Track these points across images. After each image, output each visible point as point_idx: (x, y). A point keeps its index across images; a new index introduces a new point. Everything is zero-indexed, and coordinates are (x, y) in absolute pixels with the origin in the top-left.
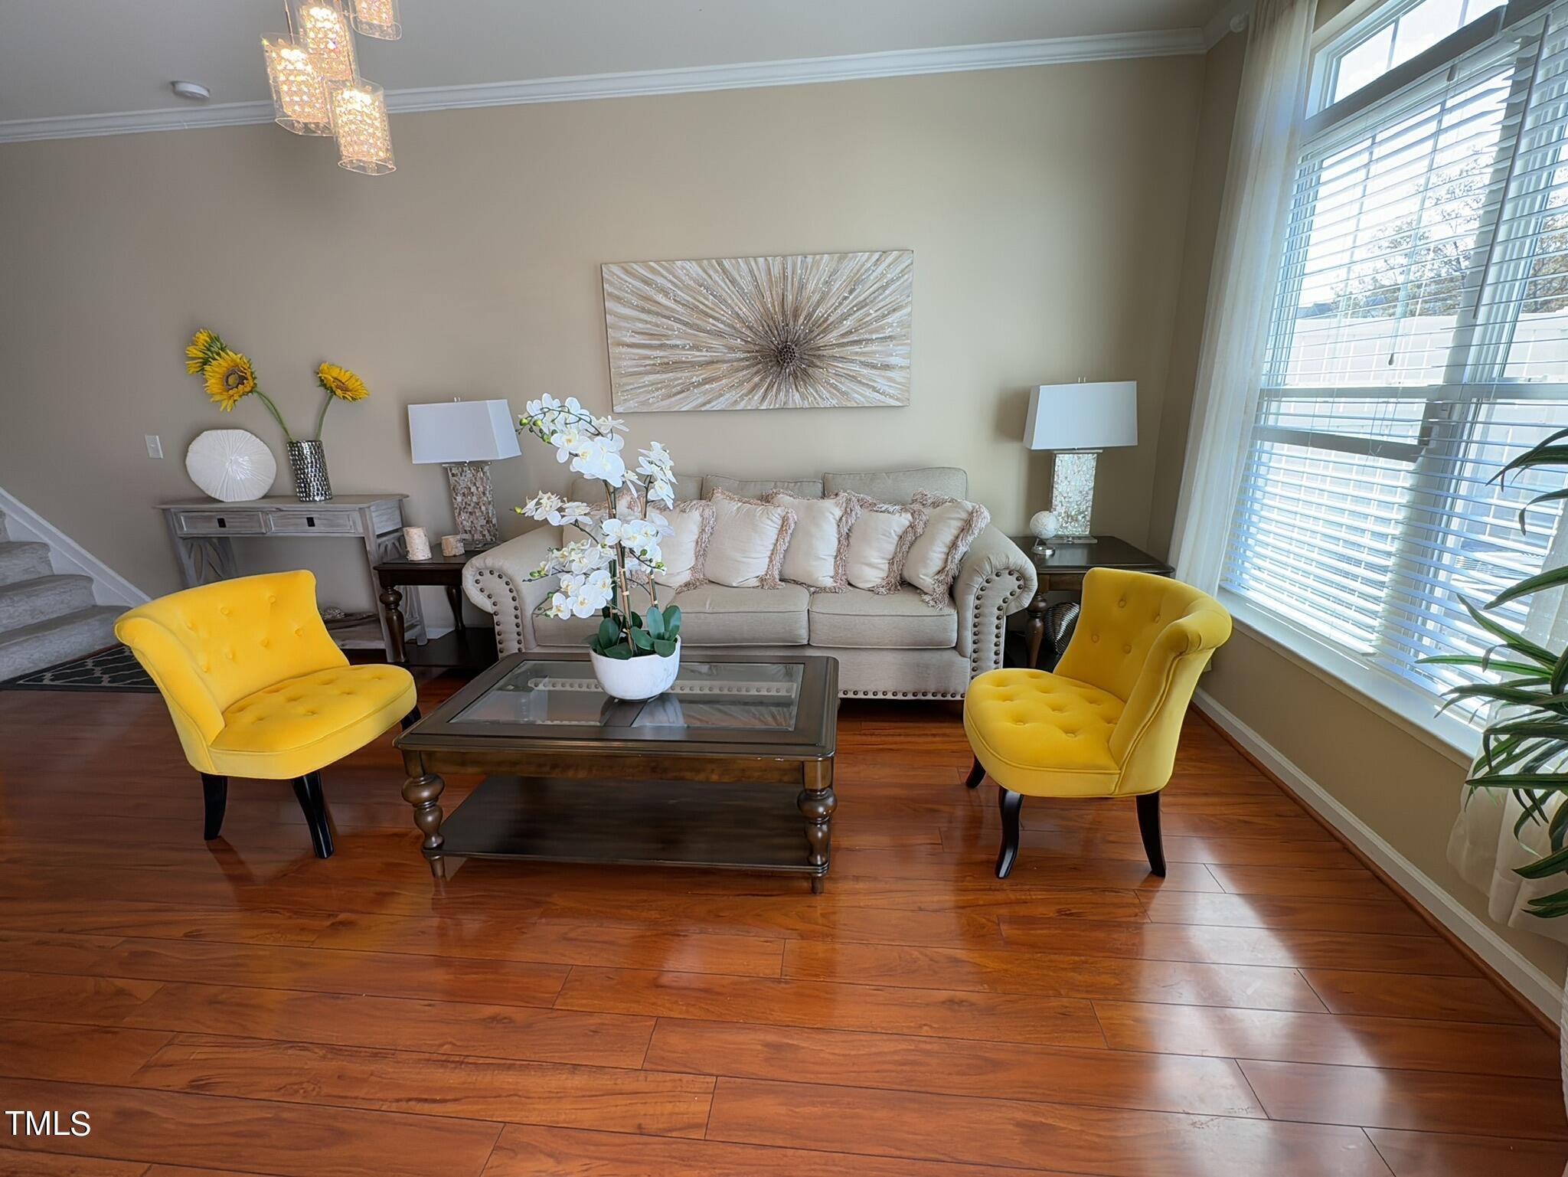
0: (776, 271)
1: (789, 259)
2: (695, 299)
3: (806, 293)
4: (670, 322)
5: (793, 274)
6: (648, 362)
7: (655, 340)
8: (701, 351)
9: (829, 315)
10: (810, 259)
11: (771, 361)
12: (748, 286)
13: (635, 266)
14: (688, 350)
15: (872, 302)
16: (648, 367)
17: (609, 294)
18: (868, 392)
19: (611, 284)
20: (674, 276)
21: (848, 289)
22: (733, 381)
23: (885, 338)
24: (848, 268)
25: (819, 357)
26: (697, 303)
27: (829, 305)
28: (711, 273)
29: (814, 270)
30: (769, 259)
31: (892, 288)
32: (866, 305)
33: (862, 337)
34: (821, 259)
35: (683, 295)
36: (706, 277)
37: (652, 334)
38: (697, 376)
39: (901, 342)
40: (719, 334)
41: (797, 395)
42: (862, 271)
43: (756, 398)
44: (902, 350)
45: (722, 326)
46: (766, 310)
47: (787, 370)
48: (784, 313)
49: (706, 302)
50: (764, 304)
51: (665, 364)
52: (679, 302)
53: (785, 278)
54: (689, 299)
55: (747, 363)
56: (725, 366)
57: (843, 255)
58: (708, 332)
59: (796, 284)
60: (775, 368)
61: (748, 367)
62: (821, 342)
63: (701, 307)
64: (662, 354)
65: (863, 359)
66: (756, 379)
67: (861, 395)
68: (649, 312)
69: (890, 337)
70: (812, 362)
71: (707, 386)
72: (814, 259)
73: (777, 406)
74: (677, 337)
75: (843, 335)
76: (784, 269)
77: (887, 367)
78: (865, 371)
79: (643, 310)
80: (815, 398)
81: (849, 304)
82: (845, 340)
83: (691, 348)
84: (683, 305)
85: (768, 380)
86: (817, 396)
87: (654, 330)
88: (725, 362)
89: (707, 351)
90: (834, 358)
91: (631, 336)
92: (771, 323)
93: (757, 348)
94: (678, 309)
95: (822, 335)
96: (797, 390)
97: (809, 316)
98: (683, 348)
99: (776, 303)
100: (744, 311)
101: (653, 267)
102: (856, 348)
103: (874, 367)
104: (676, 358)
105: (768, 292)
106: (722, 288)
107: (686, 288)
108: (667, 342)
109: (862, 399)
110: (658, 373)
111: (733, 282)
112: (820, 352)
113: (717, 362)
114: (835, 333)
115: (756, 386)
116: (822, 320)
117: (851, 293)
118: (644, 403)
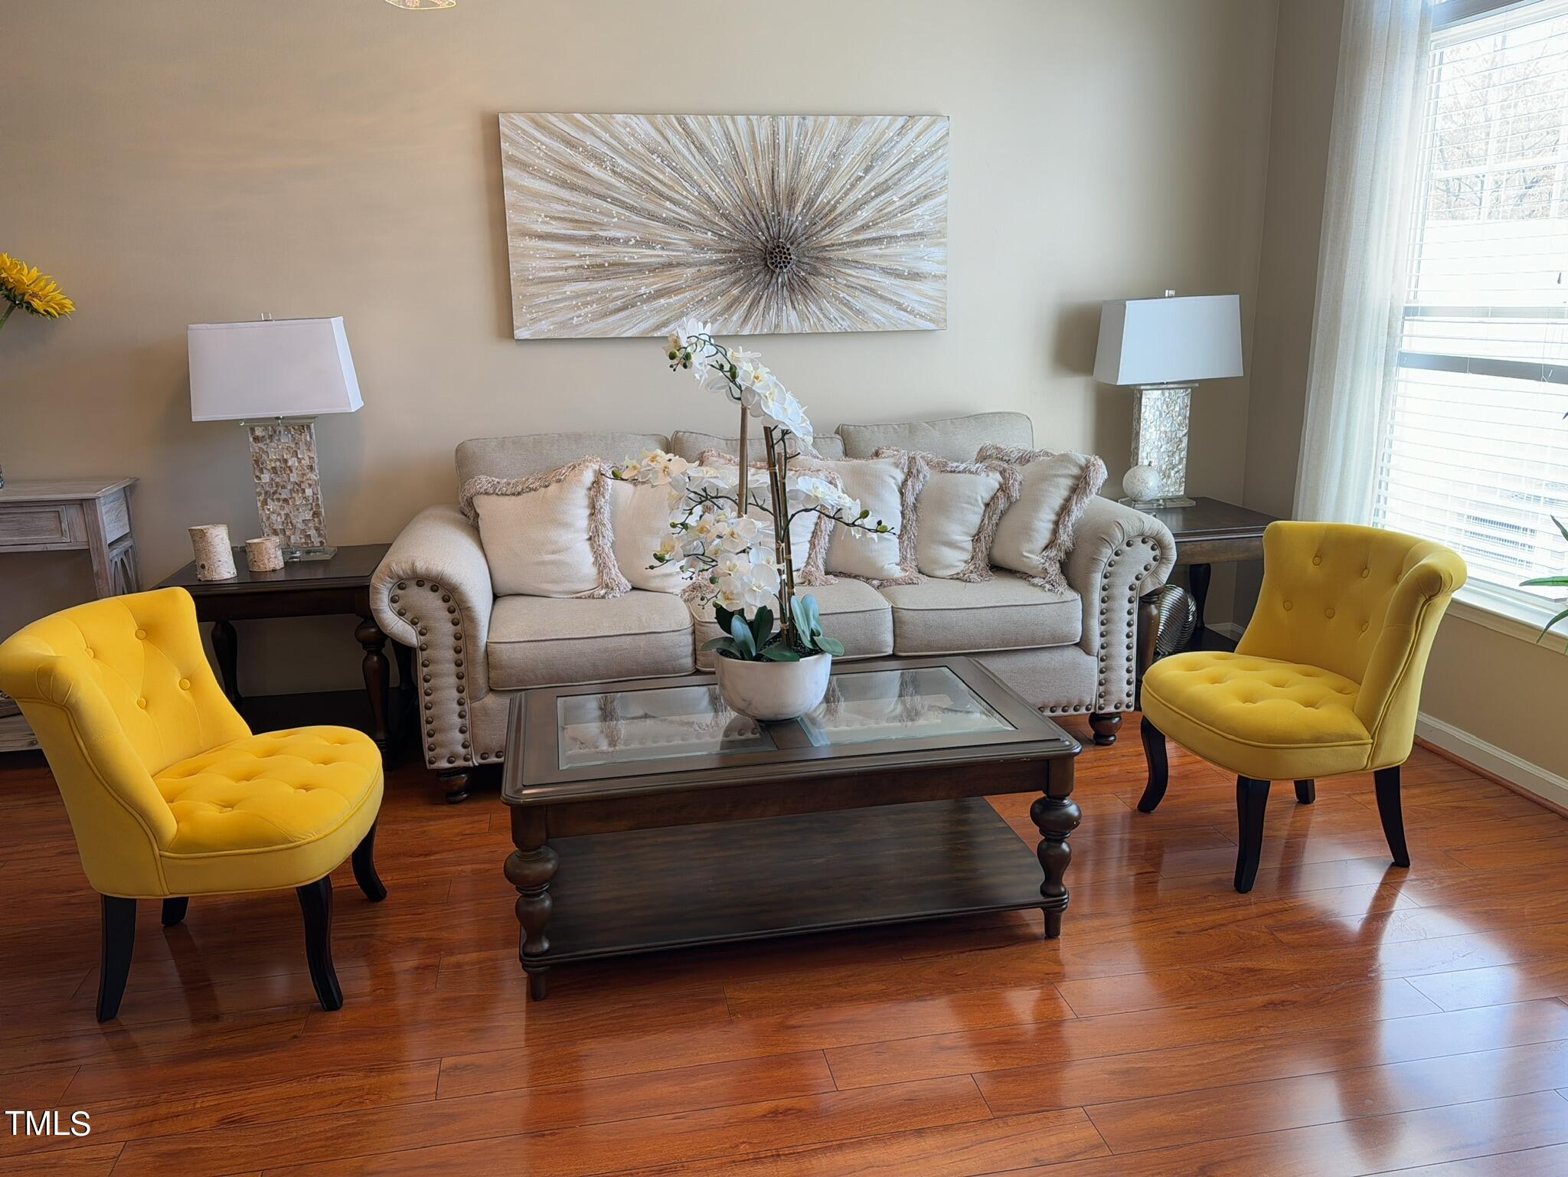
0: (763, 134)
1: (782, 121)
2: (643, 170)
3: (804, 171)
4: (605, 204)
5: (787, 141)
6: (570, 263)
7: (583, 229)
8: (653, 248)
9: (838, 202)
10: (810, 122)
11: (755, 265)
12: (722, 158)
13: (551, 118)
14: (632, 246)
15: (895, 184)
16: (570, 271)
17: (511, 158)
18: (892, 311)
19: (513, 143)
20: (613, 136)
21: (864, 166)
22: (701, 293)
23: (913, 235)
24: (864, 134)
25: (824, 260)
26: (647, 177)
27: (838, 188)
28: (669, 134)
29: (816, 139)
30: (754, 118)
31: (921, 167)
32: (888, 189)
33: (881, 233)
34: (827, 121)
35: (626, 165)
36: (659, 139)
37: (577, 221)
38: (648, 285)
39: (935, 241)
40: (680, 225)
41: (793, 315)
42: (882, 141)
43: (734, 318)
44: (937, 253)
45: (685, 213)
46: (750, 192)
47: (780, 280)
48: (774, 196)
49: (661, 177)
50: (745, 182)
51: (598, 266)
52: (620, 175)
53: (775, 146)
54: (634, 169)
55: (722, 267)
56: (690, 272)
57: (856, 118)
58: (664, 221)
59: (791, 156)
60: (761, 276)
61: (723, 274)
62: (827, 239)
63: (654, 183)
64: (592, 250)
65: (884, 264)
66: (735, 292)
67: (881, 314)
68: (573, 187)
69: (920, 234)
70: (815, 268)
71: (662, 301)
72: (815, 121)
73: (765, 331)
74: (617, 226)
75: (857, 231)
76: (774, 134)
77: (915, 276)
78: (887, 281)
79: (563, 184)
80: (819, 320)
81: (866, 185)
82: (860, 237)
83: (639, 243)
84: (626, 179)
85: (752, 294)
86: (821, 316)
87: (580, 214)
88: (690, 265)
89: (662, 248)
90: (845, 262)
91: (543, 222)
92: (756, 211)
93: (735, 246)
94: (619, 185)
95: (827, 230)
96: (795, 308)
97: (810, 203)
98: (626, 242)
99: (763, 182)
100: (717, 191)
101: (578, 121)
102: (875, 250)
103: (897, 274)
104: (614, 258)
105: (752, 167)
106: (684, 157)
107: (630, 154)
108: (601, 233)
109: (883, 320)
110: (587, 280)
111: (701, 149)
112: (825, 254)
113: (679, 265)
114: (846, 228)
115: (736, 301)
116: (827, 208)
117: (867, 171)
118: (563, 325)
